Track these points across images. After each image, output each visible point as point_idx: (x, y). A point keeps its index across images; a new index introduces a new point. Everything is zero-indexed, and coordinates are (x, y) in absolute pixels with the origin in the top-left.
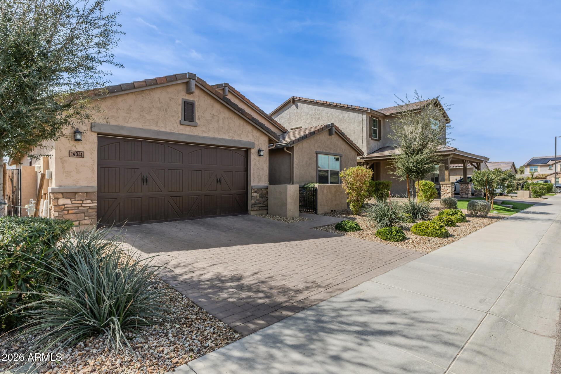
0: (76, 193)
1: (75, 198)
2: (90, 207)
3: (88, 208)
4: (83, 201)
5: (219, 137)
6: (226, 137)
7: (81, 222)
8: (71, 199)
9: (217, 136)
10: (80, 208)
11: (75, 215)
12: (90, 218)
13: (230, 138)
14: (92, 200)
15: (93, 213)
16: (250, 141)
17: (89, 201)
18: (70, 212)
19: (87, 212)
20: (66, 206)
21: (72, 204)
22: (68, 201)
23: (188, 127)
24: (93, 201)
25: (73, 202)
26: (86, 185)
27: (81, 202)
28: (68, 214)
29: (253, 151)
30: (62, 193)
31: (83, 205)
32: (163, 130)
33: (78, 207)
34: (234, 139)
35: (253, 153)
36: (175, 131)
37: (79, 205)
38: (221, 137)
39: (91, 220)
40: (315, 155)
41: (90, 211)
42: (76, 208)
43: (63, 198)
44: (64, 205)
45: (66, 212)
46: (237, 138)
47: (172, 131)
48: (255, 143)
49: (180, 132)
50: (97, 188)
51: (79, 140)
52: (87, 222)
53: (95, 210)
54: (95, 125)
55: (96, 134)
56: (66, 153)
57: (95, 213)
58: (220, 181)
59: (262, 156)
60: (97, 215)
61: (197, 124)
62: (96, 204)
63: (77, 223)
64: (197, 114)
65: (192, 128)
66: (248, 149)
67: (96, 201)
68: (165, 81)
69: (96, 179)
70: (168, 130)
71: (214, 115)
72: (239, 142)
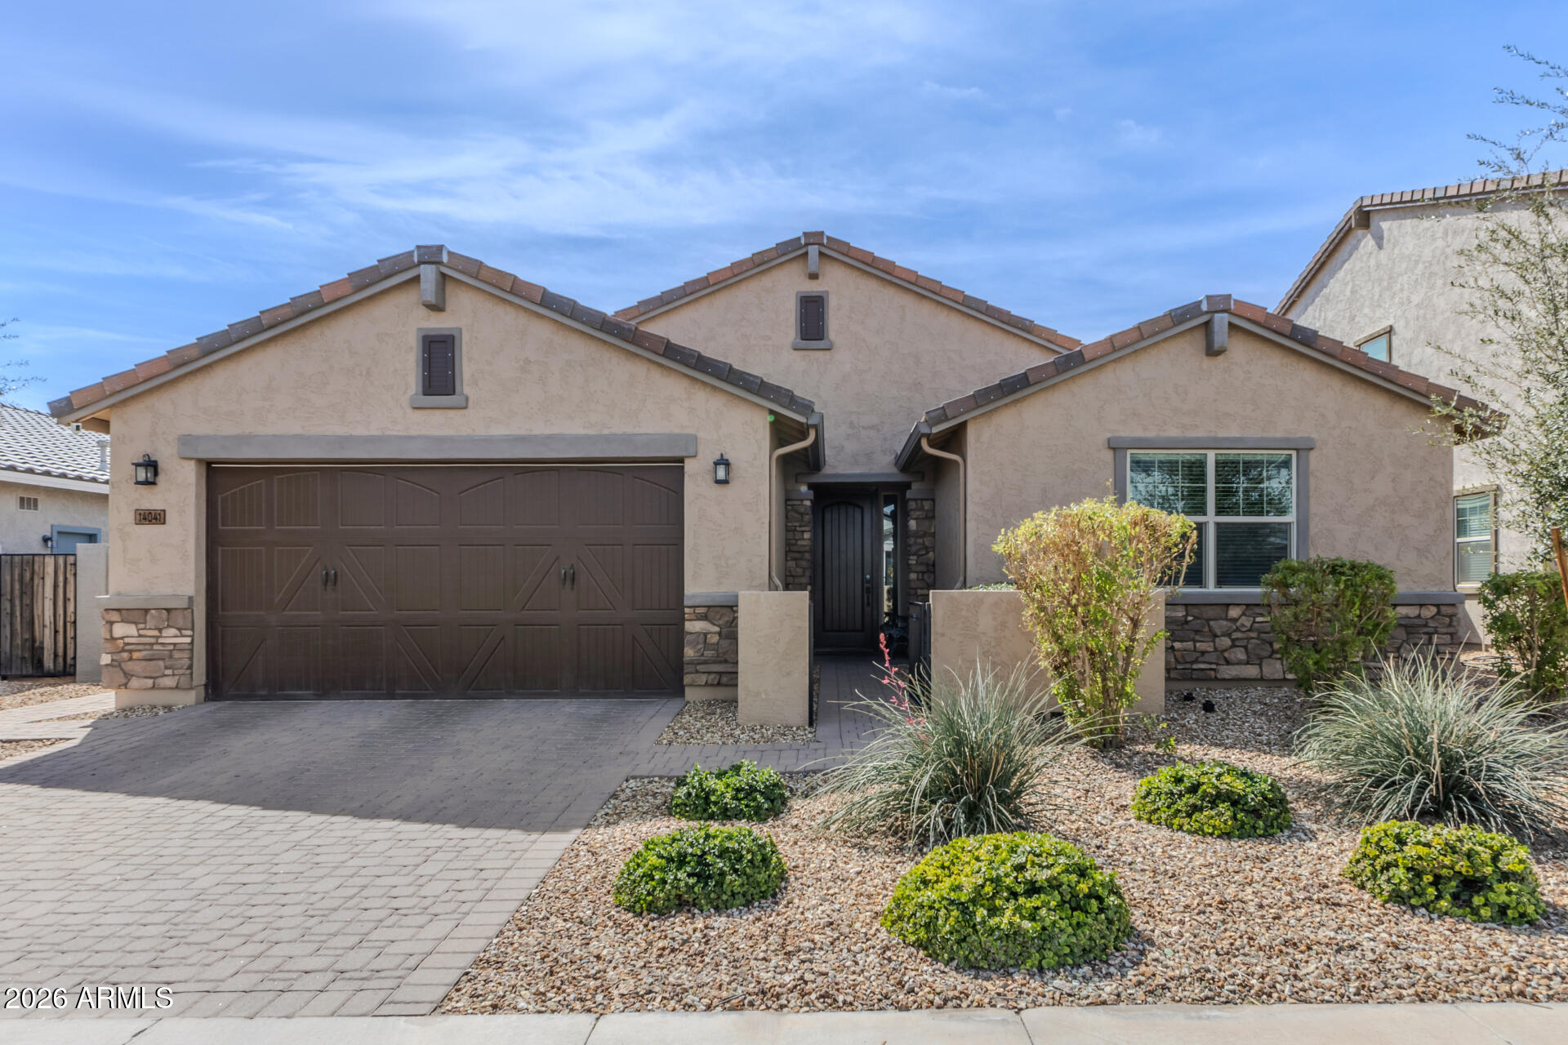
0: (147, 611)
1: (145, 623)
2: (175, 644)
3: (171, 647)
4: (160, 630)
5: (547, 432)
6: (576, 428)
7: (157, 681)
8: (136, 623)
9: (539, 429)
10: (155, 647)
11: (144, 663)
12: (176, 672)
13: (591, 432)
14: (179, 629)
15: (183, 662)
16: (677, 431)
17: (173, 631)
18: (136, 655)
19: (171, 657)
20: (127, 640)
21: (140, 636)
22: (131, 630)
23: (438, 413)
24: (184, 632)
25: (141, 632)
26: (169, 591)
27: (156, 633)
28: (131, 659)
29: (690, 466)
30: (118, 610)
31: (160, 641)
32: (361, 431)
33: (152, 644)
34: (606, 432)
35: (696, 473)
36: (397, 430)
37: (153, 640)
38: (555, 430)
39: (177, 678)
40: (1109, 455)
41: (176, 655)
42: (148, 647)
43: (122, 621)
44: (122, 638)
45: (125, 655)
46: (619, 427)
47: (388, 433)
48: (700, 435)
49: (413, 433)
50: (191, 599)
51: (147, 483)
52: (169, 682)
53: (186, 655)
54: (186, 440)
55: (192, 464)
56: (131, 517)
57: (186, 662)
58: (572, 578)
59: (725, 482)
60: (190, 667)
61: (467, 399)
62: (188, 640)
63: (150, 682)
64: (468, 368)
65: (451, 413)
66: (681, 460)
67: (189, 633)
68: (348, 289)
69: (192, 576)
70: (374, 431)
71: (527, 361)
72: (627, 439)
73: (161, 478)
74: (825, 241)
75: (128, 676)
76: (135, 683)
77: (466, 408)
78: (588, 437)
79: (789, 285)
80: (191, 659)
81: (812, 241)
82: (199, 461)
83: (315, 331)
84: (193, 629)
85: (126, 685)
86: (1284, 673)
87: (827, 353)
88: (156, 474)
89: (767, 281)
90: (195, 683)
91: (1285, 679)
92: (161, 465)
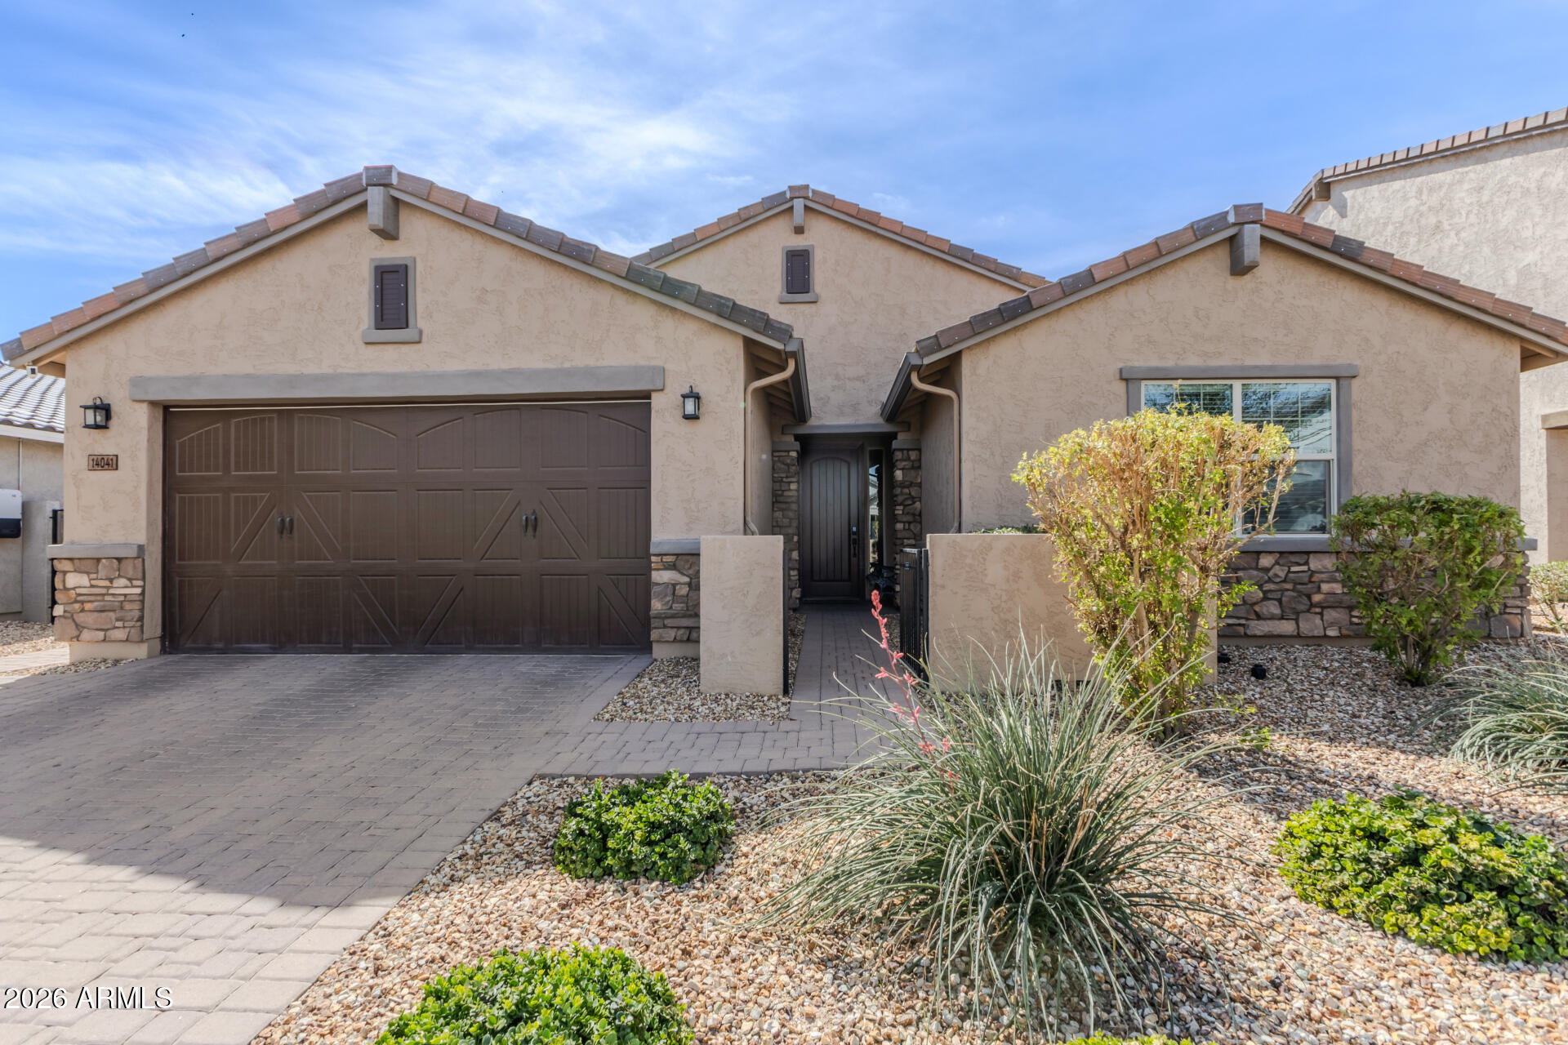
0: (98, 560)
1: (97, 573)
2: (125, 595)
3: (122, 598)
4: (111, 581)
5: (505, 366)
6: (535, 362)
7: (109, 633)
8: (88, 573)
9: (497, 363)
10: (107, 598)
11: (96, 614)
12: (126, 624)
13: (551, 366)
14: (130, 580)
15: (132, 613)
16: (642, 363)
17: (123, 582)
18: (88, 606)
19: (122, 608)
20: (79, 591)
21: (92, 586)
22: (83, 580)
23: (390, 347)
24: (135, 583)
25: (93, 582)
26: (121, 540)
27: (107, 583)
28: (83, 610)
29: (657, 401)
30: (71, 559)
31: (111, 591)
32: (312, 369)
33: (104, 595)
34: (567, 365)
35: (662, 408)
36: (349, 368)
37: (104, 591)
38: (514, 364)
39: (127, 630)
40: (1120, 387)
41: (127, 606)
42: (99, 598)
43: (75, 571)
44: (74, 589)
45: (77, 606)
46: (581, 359)
47: (340, 370)
48: (667, 367)
49: (365, 370)
50: (141, 548)
51: (97, 427)
52: (120, 634)
53: (137, 606)
54: (137, 382)
55: (145, 406)
56: (83, 462)
57: (137, 614)
58: (532, 524)
59: (694, 417)
60: (141, 619)
61: (421, 332)
62: (138, 591)
63: (101, 635)
64: (423, 298)
65: (405, 348)
66: (647, 395)
67: (140, 583)
68: (295, 217)
69: (143, 523)
70: (325, 369)
71: (484, 291)
72: (588, 372)
73: (113, 422)
74: (810, 195)
75: (79, 627)
76: (86, 635)
77: (419, 342)
78: (546, 371)
79: (777, 239)
80: (142, 610)
81: (797, 194)
82: (153, 404)
83: (266, 265)
84: (144, 579)
85: (78, 638)
86: (1325, 629)
87: (813, 305)
88: (108, 417)
89: (754, 236)
90: (145, 637)
91: (1325, 636)
92: (114, 409)
